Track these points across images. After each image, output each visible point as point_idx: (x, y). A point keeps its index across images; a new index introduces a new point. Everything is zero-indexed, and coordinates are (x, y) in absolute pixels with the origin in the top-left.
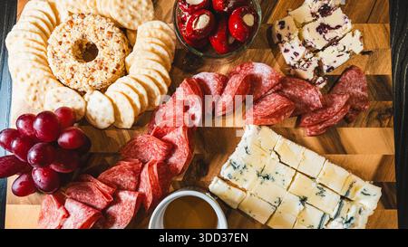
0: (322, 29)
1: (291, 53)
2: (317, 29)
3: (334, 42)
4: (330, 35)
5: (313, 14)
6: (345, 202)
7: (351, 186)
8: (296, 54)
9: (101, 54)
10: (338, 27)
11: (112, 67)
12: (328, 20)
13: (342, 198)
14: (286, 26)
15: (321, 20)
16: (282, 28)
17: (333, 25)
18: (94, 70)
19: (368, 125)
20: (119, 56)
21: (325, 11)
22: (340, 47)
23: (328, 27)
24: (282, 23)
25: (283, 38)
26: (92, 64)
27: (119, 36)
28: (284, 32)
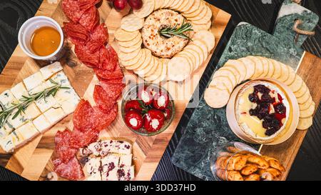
0: (112, 166)
1: (108, 142)
2: (113, 163)
3: (101, 169)
4: (106, 169)
5: (122, 166)
6: (11, 129)
7: (17, 137)
8: (106, 146)
9: (160, 39)
10: (108, 175)
11: (150, 41)
13: (14, 129)
15: (117, 168)
16: (125, 146)
17: (110, 172)
18: (152, 31)
19: (46, 169)
20: (154, 48)
21: (121, 173)
22: (97, 171)
23: (111, 170)
24: (128, 147)
25: (119, 143)
26: (156, 32)
27: (164, 53)
28: (122, 146)
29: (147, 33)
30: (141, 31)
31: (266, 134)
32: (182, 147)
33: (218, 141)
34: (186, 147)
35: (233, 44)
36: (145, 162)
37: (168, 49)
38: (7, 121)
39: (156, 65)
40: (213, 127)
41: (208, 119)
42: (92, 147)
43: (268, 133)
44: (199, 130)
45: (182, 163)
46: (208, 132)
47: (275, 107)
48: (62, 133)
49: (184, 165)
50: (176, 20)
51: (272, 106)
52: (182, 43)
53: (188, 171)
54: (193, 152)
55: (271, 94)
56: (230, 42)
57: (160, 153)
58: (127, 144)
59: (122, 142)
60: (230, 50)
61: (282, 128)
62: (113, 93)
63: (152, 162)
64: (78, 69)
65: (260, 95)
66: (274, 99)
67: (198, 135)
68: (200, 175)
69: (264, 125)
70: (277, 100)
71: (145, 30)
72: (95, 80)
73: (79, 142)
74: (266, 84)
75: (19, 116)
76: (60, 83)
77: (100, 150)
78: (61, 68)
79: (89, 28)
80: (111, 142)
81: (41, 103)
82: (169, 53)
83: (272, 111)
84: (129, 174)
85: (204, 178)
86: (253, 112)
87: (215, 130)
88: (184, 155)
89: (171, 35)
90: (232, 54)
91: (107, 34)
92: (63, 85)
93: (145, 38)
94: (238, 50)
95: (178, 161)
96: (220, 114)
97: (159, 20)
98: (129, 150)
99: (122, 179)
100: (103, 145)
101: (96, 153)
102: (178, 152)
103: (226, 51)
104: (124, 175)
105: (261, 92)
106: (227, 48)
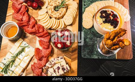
0: (59, 68)
1: (53, 60)
2: (59, 67)
3: (55, 71)
4: (57, 70)
5: (63, 66)
6: (12, 72)
7: (16, 74)
9: (56, 12)
10: (58, 72)
11: (52, 14)
12: (61, 70)
13: (13, 71)
14: (61, 59)
15: (61, 68)
16: (61, 58)
17: (59, 71)
18: (51, 10)
20: (55, 16)
21: (63, 69)
22: (53, 73)
23: (59, 70)
24: (62, 58)
25: (58, 58)
26: (53, 10)
27: (60, 16)
28: (59, 59)
29: (50, 12)
30: (47, 12)
31: (114, 28)
32: (84, 49)
33: (97, 41)
34: (85, 49)
35: (85, 2)
36: (72, 62)
37: (61, 14)
38: (9, 70)
39: (59, 22)
40: (92, 36)
41: (89, 34)
42: (47, 65)
43: (115, 27)
44: (87, 40)
45: (87, 56)
46: (91, 39)
47: (112, 16)
48: (33, 65)
49: (88, 56)
50: (59, 2)
51: (111, 16)
52: (65, 9)
53: (91, 58)
54: (89, 49)
55: (108, 12)
56: (83, 2)
57: (76, 55)
58: (61, 57)
59: (59, 57)
60: (85, 5)
61: (119, 23)
62: (47, 40)
63: (74, 60)
64: (29, 38)
65: (104, 15)
66: (110, 13)
67: (88, 42)
68: (96, 57)
69: (112, 25)
70: (112, 13)
71: (48, 11)
72: (38, 39)
73: (41, 65)
74: (104, 10)
75: (13, 66)
76: (24, 46)
77: (51, 64)
78: (22, 40)
79: (27, 20)
80: (54, 59)
81: (20, 57)
82: (61, 15)
83: (112, 18)
84: (67, 68)
85: (99, 57)
86: (105, 22)
87: (94, 37)
88: (86, 52)
89: (59, 8)
90: (86, 6)
91: (35, 20)
92: (26, 46)
93: (50, 14)
94: (88, 4)
95: (85, 55)
96: (93, 30)
97: (52, 5)
98: (63, 59)
99: (65, 71)
100: (52, 62)
101: (50, 66)
102: (83, 52)
103: (83, 6)
104: (65, 69)
105: (104, 13)
106: (83, 5)
